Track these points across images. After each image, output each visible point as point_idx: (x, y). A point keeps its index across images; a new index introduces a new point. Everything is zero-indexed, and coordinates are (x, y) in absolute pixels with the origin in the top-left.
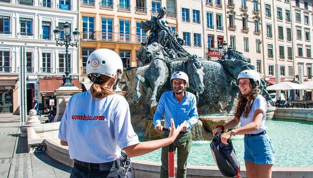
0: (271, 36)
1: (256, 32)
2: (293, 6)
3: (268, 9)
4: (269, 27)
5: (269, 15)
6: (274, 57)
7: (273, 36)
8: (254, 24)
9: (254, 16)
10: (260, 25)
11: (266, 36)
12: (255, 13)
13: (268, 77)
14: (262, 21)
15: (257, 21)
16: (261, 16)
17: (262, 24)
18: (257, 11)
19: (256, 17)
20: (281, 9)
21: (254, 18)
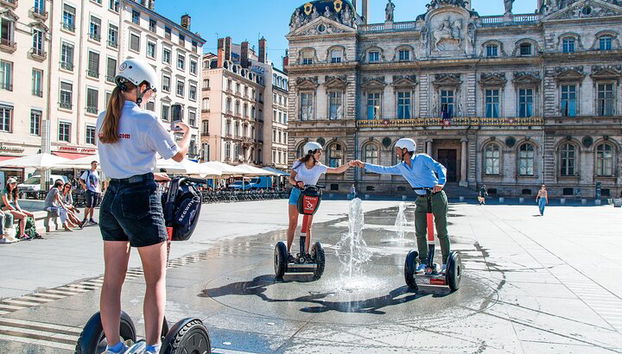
0: (70, 67)
1: (37, 55)
2: (126, 21)
3: (70, 15)
4: (68, 50)
5: (70, 26)
6: (74, 108)
7: (76, 69)
8: (32, 38)
9: (34, 21)
10: (46, 44)
11: (59, 66)
12: (36, 17)
13: (55, 144)
14: (51, 34)
15: (40, 34)
16: (51, 25)
17: (50, 41)
18: (44, 13)
19: (39, 25)
20: (99, 21)
21: (32, 25)
